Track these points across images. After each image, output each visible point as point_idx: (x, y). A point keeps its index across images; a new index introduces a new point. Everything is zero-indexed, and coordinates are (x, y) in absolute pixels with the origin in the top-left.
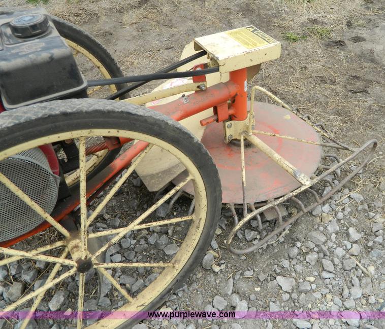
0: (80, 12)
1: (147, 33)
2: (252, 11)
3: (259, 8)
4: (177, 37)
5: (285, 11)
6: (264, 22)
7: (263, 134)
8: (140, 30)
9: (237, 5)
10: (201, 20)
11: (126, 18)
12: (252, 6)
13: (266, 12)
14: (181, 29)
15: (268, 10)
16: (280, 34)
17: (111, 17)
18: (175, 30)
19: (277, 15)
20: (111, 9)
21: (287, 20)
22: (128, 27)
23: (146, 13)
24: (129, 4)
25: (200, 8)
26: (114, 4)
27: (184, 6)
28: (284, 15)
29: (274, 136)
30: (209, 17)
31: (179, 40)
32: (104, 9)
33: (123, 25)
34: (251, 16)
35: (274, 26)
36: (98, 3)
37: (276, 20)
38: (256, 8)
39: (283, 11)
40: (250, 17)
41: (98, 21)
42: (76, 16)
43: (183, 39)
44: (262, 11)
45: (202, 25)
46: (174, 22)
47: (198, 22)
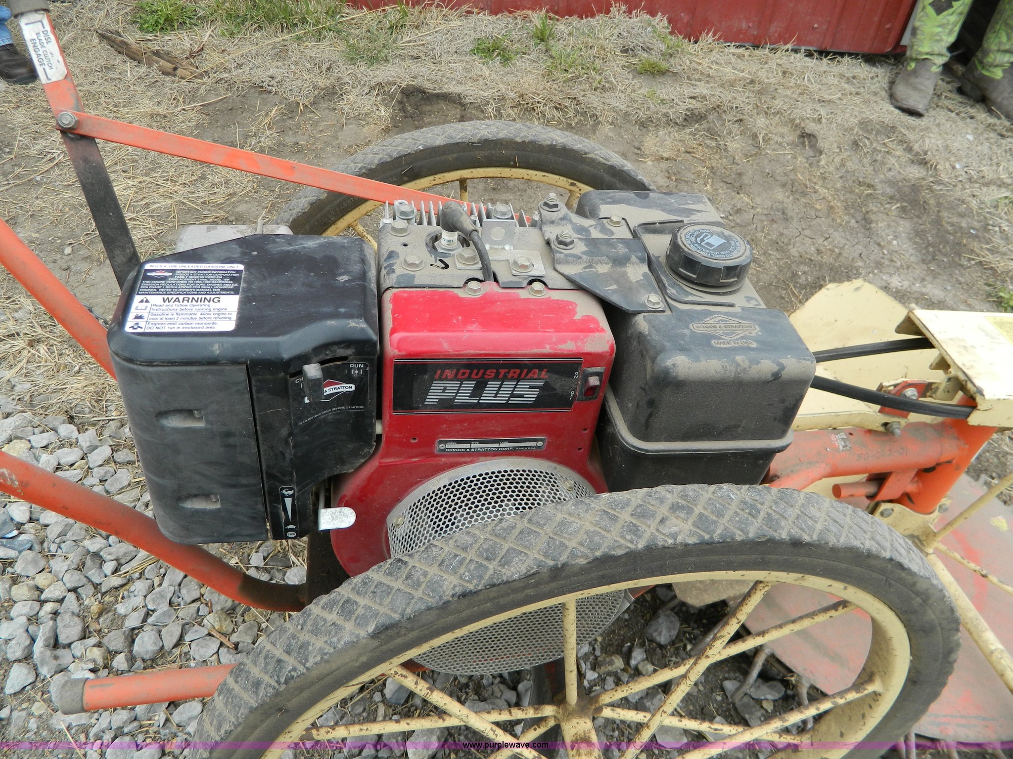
0: (567, 103)
1: (685, 188)
2: (924, 207)
3: (939, 204)
4: (748, 216)
5: (1002, 231)
6: (947, 243)
7: (955, 559)
8: (674, 178)
9: (892, 183)
10: (804, 194)
11: (650, 143)
12: (925, 194)
13: (955, 219)
14: (758, 200)
15: (962, 215)
16: (981, 282)
17: (622, 131)
18: (746, 199)
19: (980, 234)
20: (627, 114)
21: (1005, 254)
22: (650, 163)
23: (694, 144)
24: (666, 115)
25: (807, 165)
26: (635, 106)
27: (774, 150)
28: (997, 240)
29: (984, 576)
30: (823, 192)
31: (749, 225)
32: (614, 109)
33: (642, 156)
34: (919, 217)
35: (970, 259)
36: (606, 95)
37: (975, 245)
38: (932, 202)
39: (997, 229)
40: (916, 220)
41: (594, 132)
42: (556, 108)
43: (759, 225)
44: (945, 214)
45: (805, 207)
46: (746, 180)
47: (797, 196)
